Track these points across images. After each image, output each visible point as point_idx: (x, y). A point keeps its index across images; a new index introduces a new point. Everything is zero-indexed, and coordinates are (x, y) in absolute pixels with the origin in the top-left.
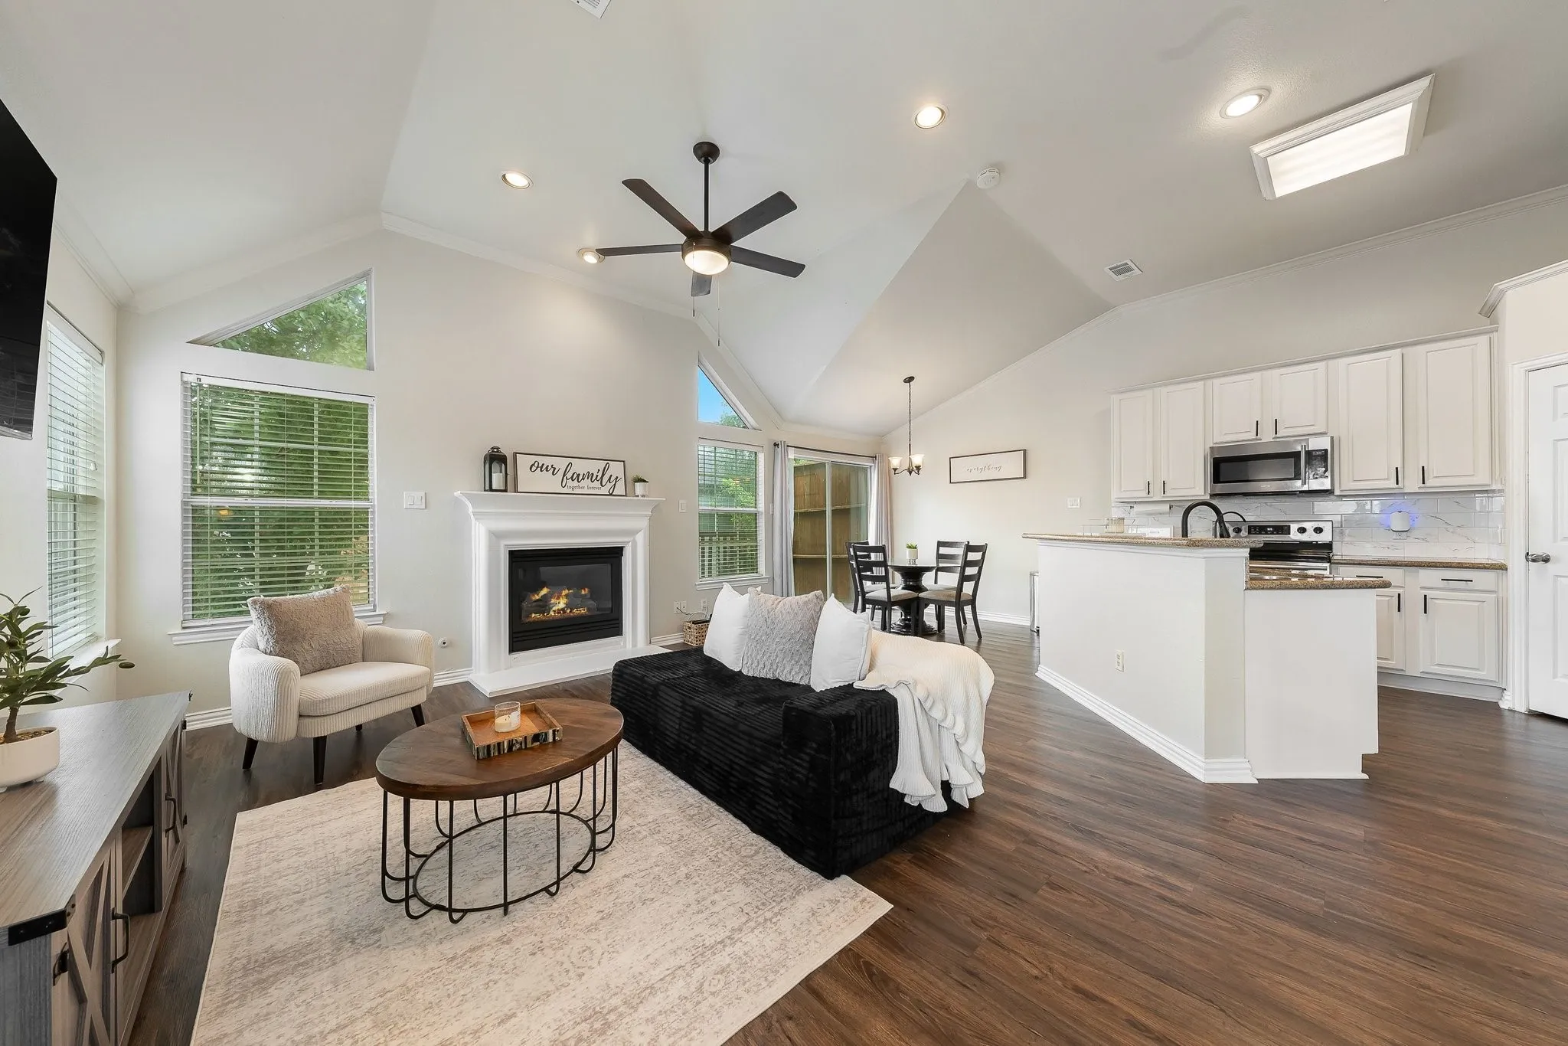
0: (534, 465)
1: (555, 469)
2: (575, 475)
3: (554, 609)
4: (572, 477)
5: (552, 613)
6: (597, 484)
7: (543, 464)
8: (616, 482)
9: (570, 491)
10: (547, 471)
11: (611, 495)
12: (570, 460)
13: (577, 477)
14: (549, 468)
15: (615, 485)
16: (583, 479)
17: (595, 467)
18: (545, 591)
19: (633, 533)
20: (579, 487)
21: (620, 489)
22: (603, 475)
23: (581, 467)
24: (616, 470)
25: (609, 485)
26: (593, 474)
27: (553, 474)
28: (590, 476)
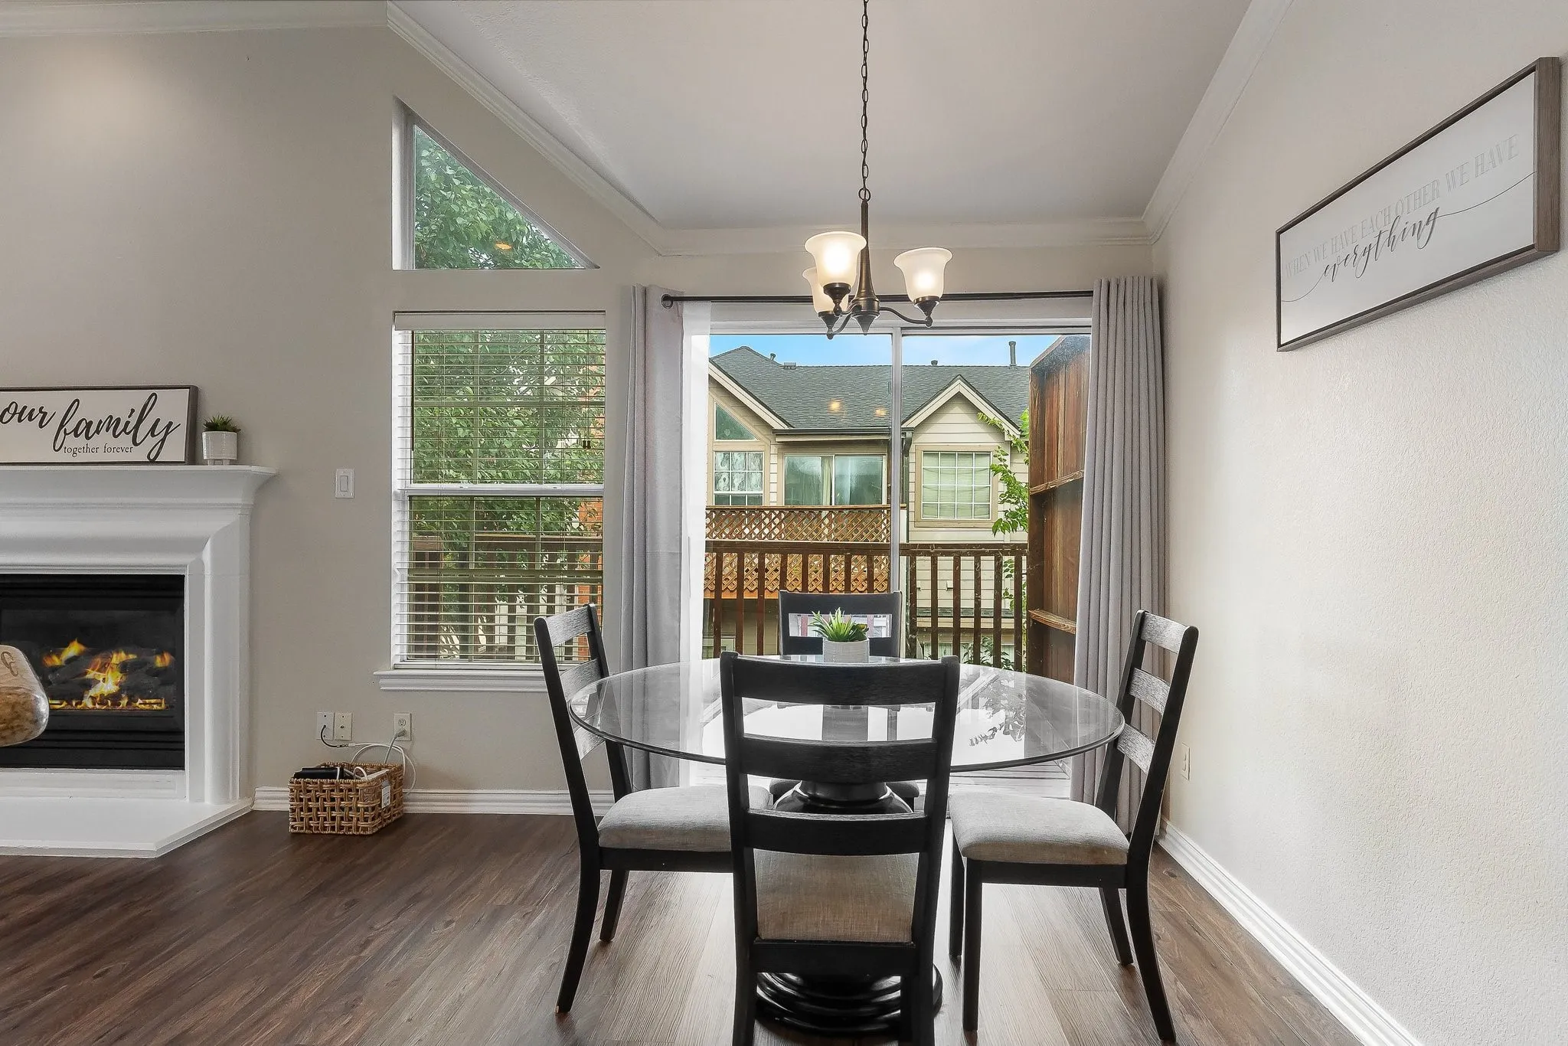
0: (7, 410)
1: (45, 414)
2: (84, 424)
3: (92, 692)
4: (76, 430)
5: (88, 703)
6: (126, 440)
7: (25, 408)
8: (167, 434)
9: (70, 459)
10: (30, 419)
11: (152, 462)
12: (73, 395)
13: (86, 429)
14: (36, 412)
15: (163, 440)
16: (98, 431)
17: (123, 405)
18: (74, 649)
19: (195, 545)
20: (87, 449)
21: (175, 447)
22: (140, 420)
23: (95, 407)
24: (173, 408)
25: (151, 442)
26: (118, 420)
27: (41, 426)
28: (113, 425)
